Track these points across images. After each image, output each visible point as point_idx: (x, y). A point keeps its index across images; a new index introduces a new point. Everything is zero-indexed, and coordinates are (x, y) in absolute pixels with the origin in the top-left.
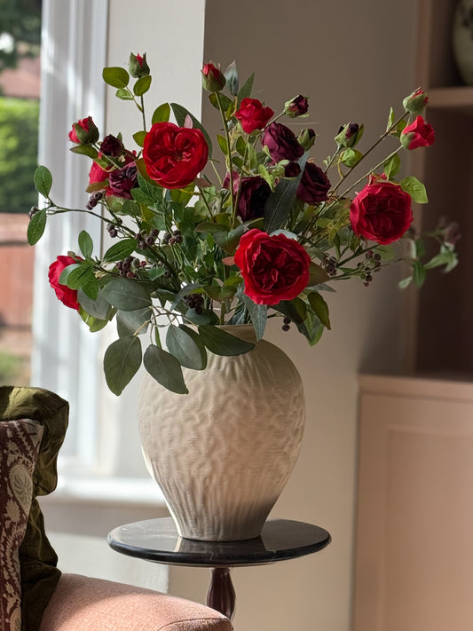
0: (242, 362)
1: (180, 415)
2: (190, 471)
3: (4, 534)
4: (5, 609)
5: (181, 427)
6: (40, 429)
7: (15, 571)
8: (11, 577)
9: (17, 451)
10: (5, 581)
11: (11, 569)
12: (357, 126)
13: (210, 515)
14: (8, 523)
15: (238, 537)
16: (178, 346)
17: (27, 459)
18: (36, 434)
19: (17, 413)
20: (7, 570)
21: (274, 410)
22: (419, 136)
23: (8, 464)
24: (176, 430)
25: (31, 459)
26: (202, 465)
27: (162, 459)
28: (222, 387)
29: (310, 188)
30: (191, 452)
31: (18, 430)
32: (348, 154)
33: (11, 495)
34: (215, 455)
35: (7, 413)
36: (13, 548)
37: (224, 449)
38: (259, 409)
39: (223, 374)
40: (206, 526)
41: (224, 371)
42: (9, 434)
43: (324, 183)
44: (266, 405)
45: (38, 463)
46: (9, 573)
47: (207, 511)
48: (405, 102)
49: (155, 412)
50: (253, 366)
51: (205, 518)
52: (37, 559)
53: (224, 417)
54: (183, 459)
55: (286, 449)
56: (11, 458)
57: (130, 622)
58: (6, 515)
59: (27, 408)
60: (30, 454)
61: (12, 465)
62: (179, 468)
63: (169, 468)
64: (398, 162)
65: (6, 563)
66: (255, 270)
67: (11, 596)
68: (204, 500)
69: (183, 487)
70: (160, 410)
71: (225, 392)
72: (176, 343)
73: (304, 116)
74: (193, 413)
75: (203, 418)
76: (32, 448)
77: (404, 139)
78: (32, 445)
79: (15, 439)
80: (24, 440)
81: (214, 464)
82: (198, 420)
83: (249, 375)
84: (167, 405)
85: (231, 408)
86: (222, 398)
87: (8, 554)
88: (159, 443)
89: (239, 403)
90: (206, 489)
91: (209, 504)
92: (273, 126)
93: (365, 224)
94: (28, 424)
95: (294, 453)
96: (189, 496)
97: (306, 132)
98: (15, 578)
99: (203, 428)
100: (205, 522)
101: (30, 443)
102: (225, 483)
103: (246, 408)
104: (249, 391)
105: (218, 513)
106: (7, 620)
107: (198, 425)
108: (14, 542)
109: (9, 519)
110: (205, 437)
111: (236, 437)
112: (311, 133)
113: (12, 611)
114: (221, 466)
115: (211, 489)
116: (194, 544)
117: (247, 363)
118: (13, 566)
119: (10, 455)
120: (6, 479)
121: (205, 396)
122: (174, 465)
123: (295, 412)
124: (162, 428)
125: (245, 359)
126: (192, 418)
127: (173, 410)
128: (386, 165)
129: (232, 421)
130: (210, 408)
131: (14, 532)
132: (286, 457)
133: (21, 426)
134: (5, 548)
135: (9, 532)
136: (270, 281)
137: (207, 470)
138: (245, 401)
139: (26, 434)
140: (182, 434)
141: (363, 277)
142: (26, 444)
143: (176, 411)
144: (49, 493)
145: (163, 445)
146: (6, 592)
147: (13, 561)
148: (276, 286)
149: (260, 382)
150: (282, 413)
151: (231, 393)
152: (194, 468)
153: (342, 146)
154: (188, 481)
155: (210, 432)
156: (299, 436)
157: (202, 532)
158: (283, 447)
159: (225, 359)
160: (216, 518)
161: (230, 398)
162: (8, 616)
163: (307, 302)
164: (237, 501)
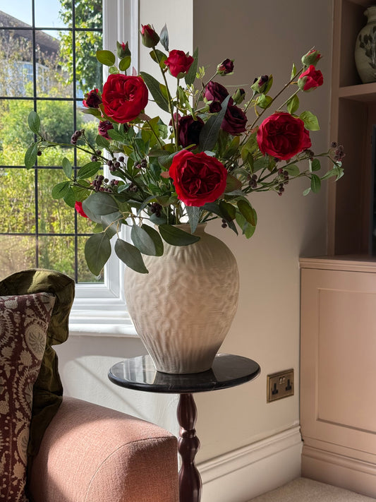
0: (190, 250)
1: (147, 287)
2: (156, 327)
3: (17, 375)
4: (13, 431)
5: (148, 296)
6: (53, 299)
7: (26, 401)
8: (21, 406)
9: (33, 315)
10: (16, 410)
11: (23, 400)
12: (267, 77)
13: (172, 356)
14: (20, 368)
15: (193, 372)
16: (139, 240)
17: (41, 321)
18: (48, 303)
19: (37, 288)
20: (18, 401)
21: (213, 283)
22: (311, 79)
23: (25, 325)
24: (145, 298)
25: (43, 320)
26: (163, 323)
27: (138, 318)
28: (175, 268)
29: (230, 122)
30: (155, 313)
31: (35, 300)
32: (261, 98)
33: (25, 347)
34: (172, 316)
35: (30, 289)
36: (26, 384)
37: (177, 311)
38: (202, 282)
39: (176, 258)
40: (170, 364)
41: (177, 256)
42: (28, 303)
43: (243, 119)
44: (207, 280)
45: (51, 322)
46: (20, 403)
47: (170, 354)
48: (303, 59)
49: (132, 285)
50: (197, 251)
51: (169, 358)
52: (47, 390)
53: (176, 288)
54: (151, 319)
55: (223, 311)
56: (28, 320)
57: (99, 442)
58: (19, 362)
59: (43, 284)
60: (44, 317)
61: (28, 325)
62: (148, 324)
63: (143, 324)
64: (297, 101)
65: (18, 396)
66: (183, 180)
67: (20, 420)
68: (167, 346)
69: (153, 337)
70: (134, 285)
71: (178, 271)
72: (138, 237)
73: (231, 73)
74: (155, 286)
75: (162, 290)
76: (46, 312)
77: (300, 82)
78: (46, 311)
79: (33, 307)
80: (39, 307)
81: (171, 322)
82: (159, 292)
83: (195, 258)
84: (139, 282)
85: (182, 283)
86: (175, 276)
87: (20, 389)
88: (135, 307)
89: (187, 279)
90: (168, 339)
91: (171, 349)
92: (211, 83)
93: (268, 144)
94: (44, 296)
95: (230, 313)
96: (157, 343)
97: (238, 91)
98: (26, 407)
99: (163, 297)
100: (169, 361)
101: (44, 309)
102: (180, 335)
103: (192, 282)
104: (194, 270)
105: (177, 355)
106: (15, 439)
107: (160, 295)
108: (26, 380)
109: (22, 364)
110: (164, 303)
111: (185, 302)
112: (242, 92)
113: (19, 431)
114: (176, 323)
115: (171, 339)
116: (164, 376)
117: (193, 251)
118: (24, 398)
119: (28, 318)
120: (22, 335)
121: (163, 275)
122: (145, 323)
123: (229, 284)
124: (136, 297)
125: (193, 247)
126: (155, 290)
127: (142, 285)
128: (289, 104)
129: (182, 291)
130: (167, 283)
131: (27, 373)
132: (224, 315)
133: (38, 298)
134: (18, 385)
135: (21, 374)
136: (196, 188)
137: (167, 326)
138: (191, 277)
139: (41, 303)
140: (149, 301)
141: (277, 188)
142: (40, 310)
143: (145, 285)
144: (61, 342)
145: (138, 308)
146: (16, 418)
147: (24, 394)
148: (200, 192)
149: (202, 263)
150: (218, 285)
151: (181, 272)
152: (158, 324)
153: (257, 92)
154: (155, 333)
155: (167, 300)
156: (234, 301)
157: (168, 368)
158: (221, 309)
159: (178, 248)
160: (176, 358)
161: (181, 275)
162: (16, 436)
163: (236, 207)
164: (190, 347)
